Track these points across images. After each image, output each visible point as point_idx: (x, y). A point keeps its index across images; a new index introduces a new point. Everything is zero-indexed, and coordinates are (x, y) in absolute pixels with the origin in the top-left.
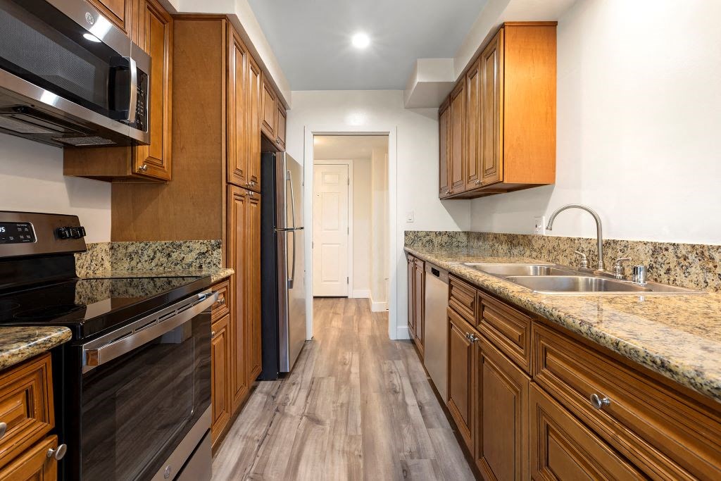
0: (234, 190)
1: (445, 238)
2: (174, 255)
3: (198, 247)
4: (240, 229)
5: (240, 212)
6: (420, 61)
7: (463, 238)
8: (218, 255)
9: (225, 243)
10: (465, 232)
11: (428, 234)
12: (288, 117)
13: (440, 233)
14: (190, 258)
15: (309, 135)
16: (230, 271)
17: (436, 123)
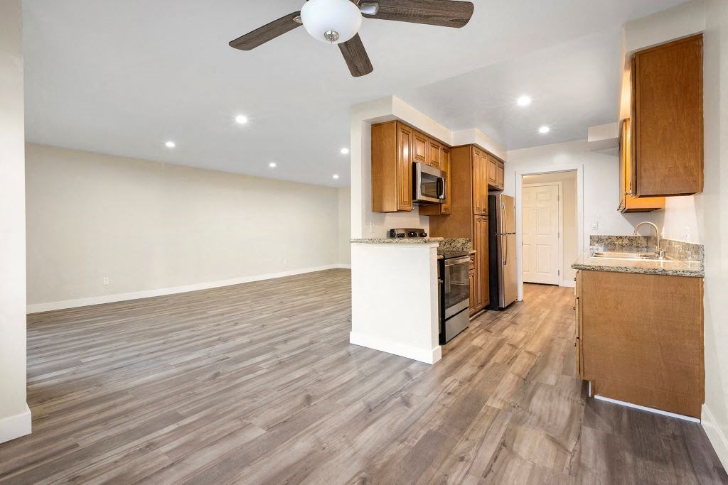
0: (476, 217)
1: (626, 241)
2: (453, 244)
3: (462, 240)
4: (478, 233)
5: (479, 226)
6: (589, 128)
7: (644, 242)
8: (470, 244)
9: (472, 239)
10: (645, 237)
11: (610, 238)
12: (505, 168)
13: (621, 237)
14: (459, 245)
15: (519, 177)
16: (475, 251)
17: (617, 158)
